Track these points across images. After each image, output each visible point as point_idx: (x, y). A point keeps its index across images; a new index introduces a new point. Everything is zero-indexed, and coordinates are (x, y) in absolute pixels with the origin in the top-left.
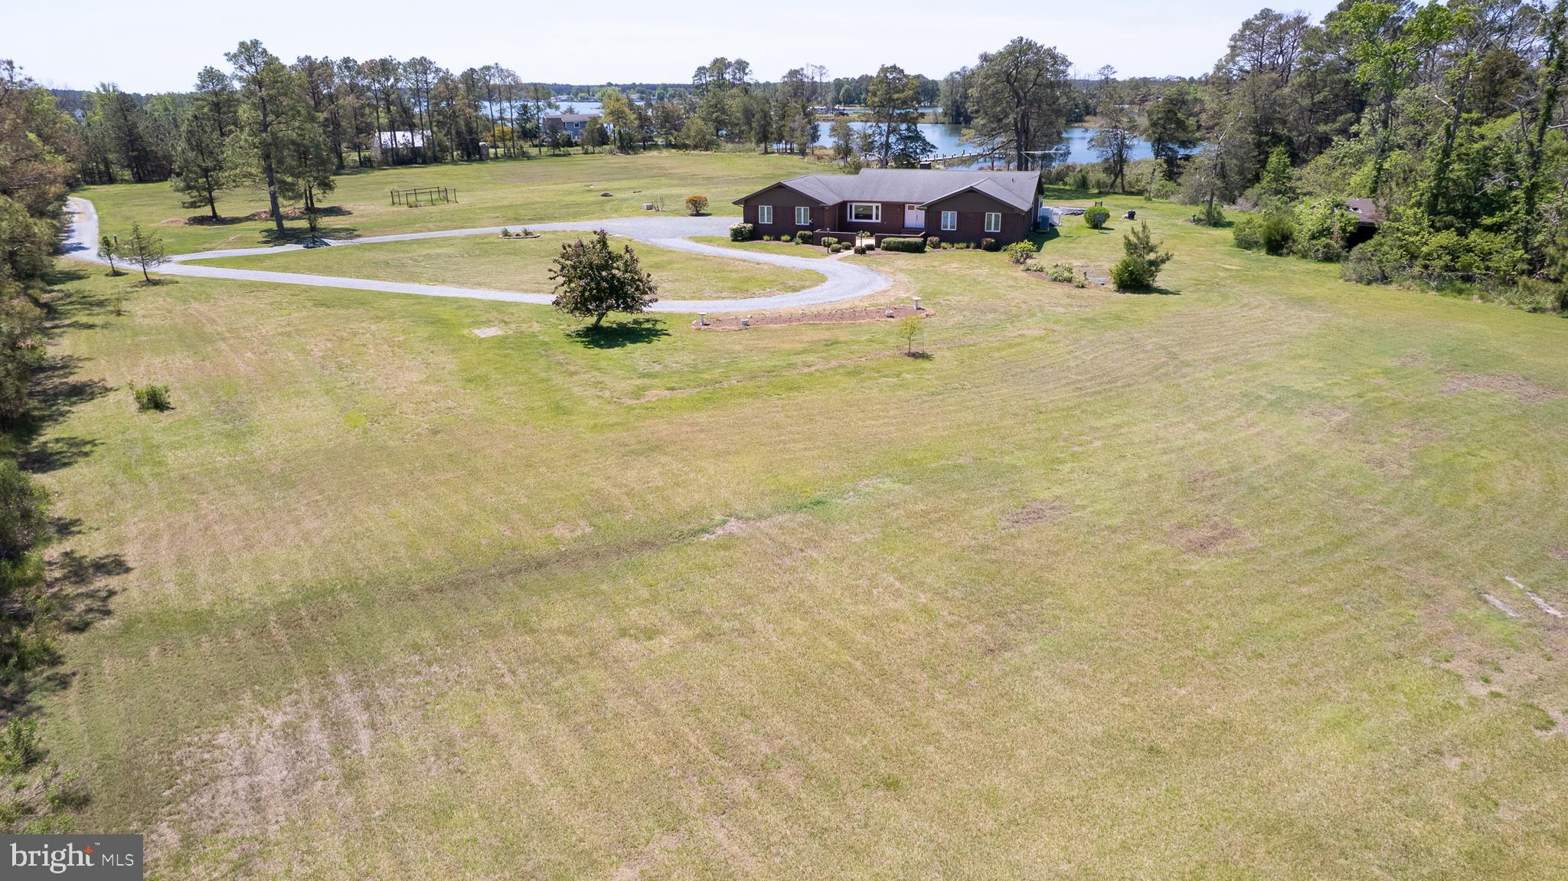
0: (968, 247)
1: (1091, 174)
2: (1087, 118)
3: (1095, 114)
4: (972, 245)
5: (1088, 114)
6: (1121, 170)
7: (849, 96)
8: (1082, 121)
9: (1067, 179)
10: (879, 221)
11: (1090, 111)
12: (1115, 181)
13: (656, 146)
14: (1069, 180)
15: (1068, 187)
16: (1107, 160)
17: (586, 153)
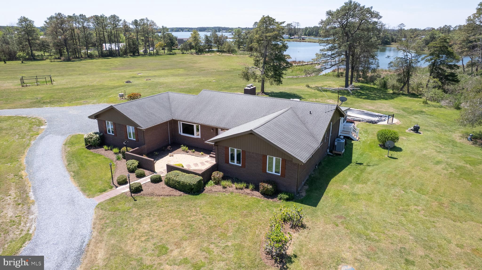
0: (247, 187)
1: (389, 80)
2: (392, 43)
3: (395, 42)
4: (251, 187)
5: (393, 42)
6: (408, 81)
7: (309, 33)
8: (390, 44)
9: (376, 82)
10: (199, 137)
11: (393, 41)
12: (403, 87)
13: (213, 51)
14: (377, 82)
15: (376, 87)
16: (399, 75)
17: (183, 53)
